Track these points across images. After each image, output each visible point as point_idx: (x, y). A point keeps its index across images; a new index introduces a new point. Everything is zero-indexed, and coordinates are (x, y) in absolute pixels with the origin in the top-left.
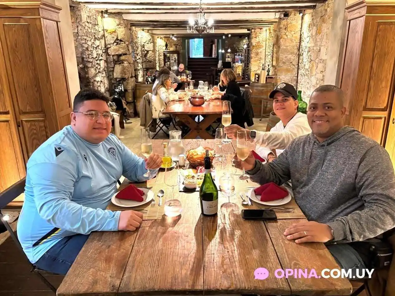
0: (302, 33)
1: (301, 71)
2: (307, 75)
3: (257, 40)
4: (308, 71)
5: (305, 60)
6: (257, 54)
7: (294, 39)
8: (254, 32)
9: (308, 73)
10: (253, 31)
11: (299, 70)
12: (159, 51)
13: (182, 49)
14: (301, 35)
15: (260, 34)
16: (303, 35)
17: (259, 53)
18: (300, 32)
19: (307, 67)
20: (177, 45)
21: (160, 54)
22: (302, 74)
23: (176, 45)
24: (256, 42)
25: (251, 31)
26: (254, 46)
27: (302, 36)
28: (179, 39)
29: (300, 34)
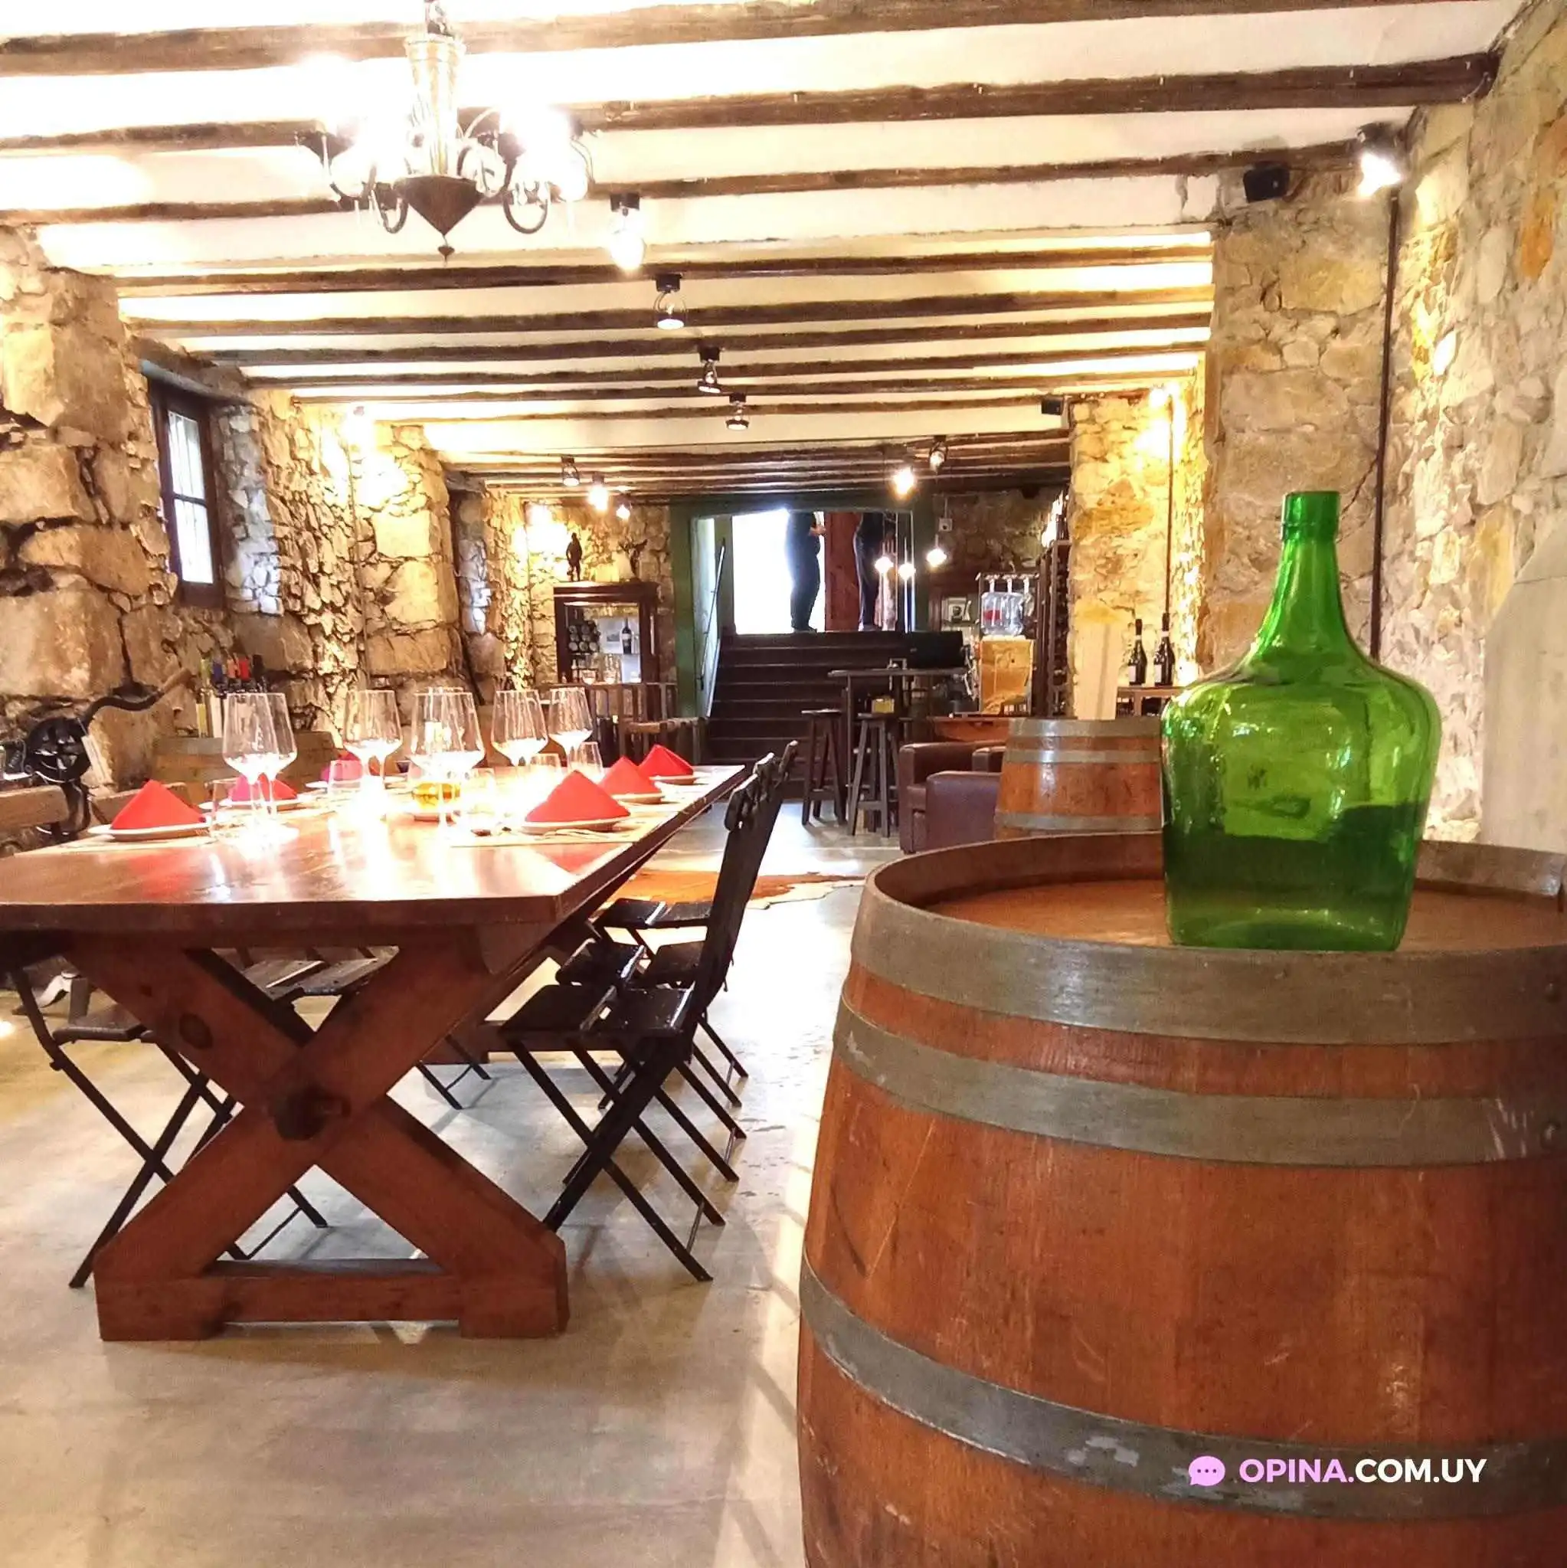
0: (1395, 325)
1: (1399, 615)
2: (1444, 637)
3: (1112, 471)
4: (1456, 604)
5: (1426, 524)
6: (1113, 566)
7: (1333, 373)
8: (1092, 420)
9: (1450, 614)
10: (1080, 411)
11: (1385, 611)
12: (529, 587)
13: (675, 575)
14: (1388, 340)
15: (1127, 434)
16: (1402, 336)
17: (1128, 563)
18: (1379, 319)
19: (1443, 573)
20: (639, 548)
21: (541, 610)
22: (1410, 637)
23: (634, 550)
24: (1106, 486)
25: (1070, 416)
26: (1088, 515)
27: (1395, 348)
28: (652, 513)
29: (1381, 336)
